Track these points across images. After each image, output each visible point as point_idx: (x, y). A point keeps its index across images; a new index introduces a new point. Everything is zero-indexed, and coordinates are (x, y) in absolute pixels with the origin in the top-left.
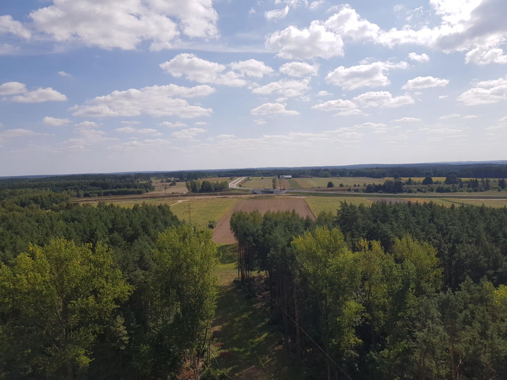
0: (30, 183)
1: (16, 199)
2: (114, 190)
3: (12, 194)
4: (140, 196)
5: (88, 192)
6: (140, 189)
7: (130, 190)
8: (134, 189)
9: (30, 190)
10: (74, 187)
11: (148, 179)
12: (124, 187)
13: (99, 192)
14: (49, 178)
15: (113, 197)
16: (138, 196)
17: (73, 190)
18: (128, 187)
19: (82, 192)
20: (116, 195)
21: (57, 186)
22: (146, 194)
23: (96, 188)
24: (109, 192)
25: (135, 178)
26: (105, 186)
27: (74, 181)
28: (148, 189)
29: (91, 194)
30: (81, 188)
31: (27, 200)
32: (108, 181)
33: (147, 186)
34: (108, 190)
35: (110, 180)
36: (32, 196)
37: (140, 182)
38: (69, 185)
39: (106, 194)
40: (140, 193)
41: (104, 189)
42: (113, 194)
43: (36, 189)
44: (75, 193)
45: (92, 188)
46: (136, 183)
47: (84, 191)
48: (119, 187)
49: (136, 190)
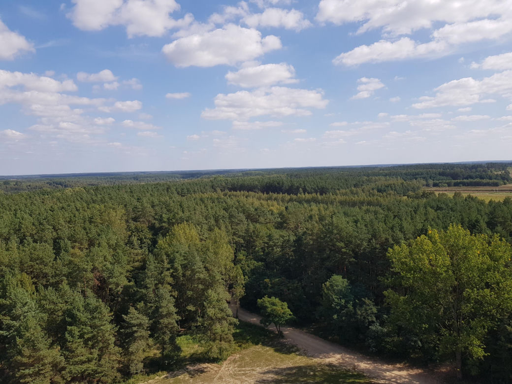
0: (381, 171)
1: (373, 185)
2: (465, 180)
3: (369, 181)
4: (497, 188)
5: (437, 182)
6: (495, 181)
7: (484, 181)
8: (488, 181)
9: (383, 178)
10: (422, 176)
11: (503, 169)
12: (477, 178)
13: (450, 182)
14: (396, 167)
15: (465, 188)
16: (494, 188)
17: (422, 179)
18: (482, 178)
19: (431, 182)
20: (468, 186)
21: (406, 174)
22: (503, 187)
23: (445, 178)
24: (460, 183)
25: (488, 168)
26: (454, 176)
27: (421, 170)
28: (506, 181)
29: (440, 184)
30: (430, 178)
31: (383, 187)
32: (458, 170)
33: (504, 178)
34: (459, 181)
35: (459, 170)
36: (387, 183)
37: (496, 173)
38: (418, 174)
39: (456, 185)
40: (496, 185)
41: (454, 180)
42: (464, 184)
43: (388, 178)
44: (425, 183)
45: (442, 177)
46: (489, 173)
47: (433, 180)
48: (471, 177)
49: (490, 181)
